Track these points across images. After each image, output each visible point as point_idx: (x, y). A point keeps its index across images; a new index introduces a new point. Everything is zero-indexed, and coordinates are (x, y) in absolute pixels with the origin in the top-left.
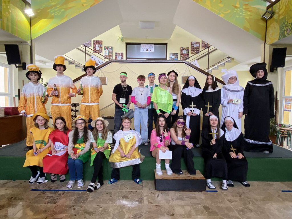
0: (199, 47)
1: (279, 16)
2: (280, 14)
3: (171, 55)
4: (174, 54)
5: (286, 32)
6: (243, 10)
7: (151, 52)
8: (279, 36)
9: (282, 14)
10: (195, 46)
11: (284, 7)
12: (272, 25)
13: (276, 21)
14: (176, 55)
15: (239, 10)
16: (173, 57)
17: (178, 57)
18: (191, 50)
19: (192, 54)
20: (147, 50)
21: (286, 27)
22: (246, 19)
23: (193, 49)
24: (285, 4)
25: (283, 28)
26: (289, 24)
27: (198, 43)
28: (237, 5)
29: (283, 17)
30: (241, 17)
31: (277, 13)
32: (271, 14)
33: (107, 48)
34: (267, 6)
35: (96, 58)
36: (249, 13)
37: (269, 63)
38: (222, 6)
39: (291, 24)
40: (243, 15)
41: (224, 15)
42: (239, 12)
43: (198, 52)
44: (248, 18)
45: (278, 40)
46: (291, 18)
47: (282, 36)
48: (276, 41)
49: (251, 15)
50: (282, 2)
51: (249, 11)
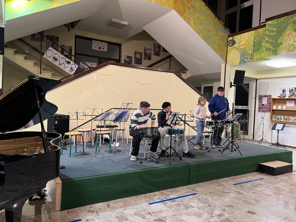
0: (151, 53)
1: (240, 46)
3: (125, 57)
4: (128, 57)
5: (246, 59)
6: (214, 35)
8: (240, 61)
9: (242, 45)
11: (245, 41)
12: (233, 51)
13: (237, 49)
15: (212, 34)
17: (132, 61)
18: (144, 56)
19: (144, 59)
20: (100, 48)
21: (246, 56)
23: (146, 54)
24: (246, 38)
25: (244, 56)
26: (249, 54)
27: (150, 49)
29: (243, 47)
30: (213, 40)
31: (238, 43)
32: (234, 43)
33: (51, 37)
34: (228, 34)
35: (55, 52)
36: (217, 38)
37: (230, 80)
38: (201, 27)
39: (251, 55)
40: (214, 38)
41: (202, 36)
42: (212, 36)
43: (150, 59)
44: (217, 42)
45: (239, 64)
46: (251, 50)
47: (242, 61)
48: (237, 64)
49: (219, 40)
50: (242, 36)
51: (218, 36)
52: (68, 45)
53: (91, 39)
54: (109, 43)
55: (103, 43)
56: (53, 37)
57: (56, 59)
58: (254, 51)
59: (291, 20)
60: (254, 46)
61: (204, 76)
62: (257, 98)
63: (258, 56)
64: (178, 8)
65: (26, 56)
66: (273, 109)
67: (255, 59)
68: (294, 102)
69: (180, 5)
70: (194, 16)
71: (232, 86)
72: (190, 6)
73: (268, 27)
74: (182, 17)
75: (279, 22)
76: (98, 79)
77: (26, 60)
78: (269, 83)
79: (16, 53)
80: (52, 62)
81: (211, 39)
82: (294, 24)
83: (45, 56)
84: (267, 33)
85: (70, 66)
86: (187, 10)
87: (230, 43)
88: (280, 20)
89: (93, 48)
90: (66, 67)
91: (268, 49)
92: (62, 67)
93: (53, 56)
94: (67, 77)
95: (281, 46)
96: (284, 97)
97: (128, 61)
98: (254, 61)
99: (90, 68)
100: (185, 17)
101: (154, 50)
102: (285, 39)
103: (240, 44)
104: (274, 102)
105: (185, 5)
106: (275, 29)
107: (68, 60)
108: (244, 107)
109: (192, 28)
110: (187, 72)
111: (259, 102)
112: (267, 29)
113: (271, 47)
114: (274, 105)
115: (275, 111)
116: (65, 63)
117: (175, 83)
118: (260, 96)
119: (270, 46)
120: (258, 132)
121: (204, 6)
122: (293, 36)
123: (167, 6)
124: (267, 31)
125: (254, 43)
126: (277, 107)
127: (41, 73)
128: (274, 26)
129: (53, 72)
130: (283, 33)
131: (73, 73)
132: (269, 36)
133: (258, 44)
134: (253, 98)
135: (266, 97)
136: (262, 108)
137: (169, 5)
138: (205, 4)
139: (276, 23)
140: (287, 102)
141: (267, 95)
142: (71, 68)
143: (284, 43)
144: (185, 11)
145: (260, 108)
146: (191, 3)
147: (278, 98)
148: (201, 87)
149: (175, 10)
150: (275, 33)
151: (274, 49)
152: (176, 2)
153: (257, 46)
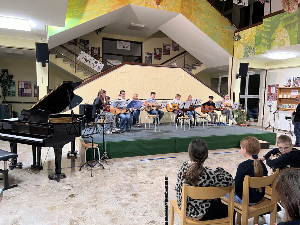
0: (170, 49)
1: (244, 40)
2: (245, 39)
3: (146, 54)
4: (149, 54)
5: (249, 53)
6: (221, 32)
7: (126, 49)
8: (244, 55)
9: (246, 40)
10: (167, 47)
11: (248, 36)
12: (239, 45)
13: (242, 43)
14: (150, 54)
15: (218, 31)
16: (148, 56)
17: (152, 57)
18: (164, 51)
19: (164, 54)
20: (124, 47)
21: (249, 50)
22: (222, 38)
23: (165, 50)
24: (249, 34)
25: (247, 50)
27: (169, 45)
28: (217, 28)
29: (247, 42)
30: (219, 36)
31: (243, 38)
32: (239, 37)
33: (83, 41)
34: (235, 30)
35: (86, 54)
36: (224, 34)
37: (236, 72)
38: (207, 26)
39: (253, 49)
40: (221, 35)
41: (208, 34)
42: (218, 33)
43: (169, 53)
44: (223, 38)
45: (244, 57)
46: (253, 44)
47: (246, 55)
48: (242, 57)
49: (225, 36)
50: (246, 31)
51: (224, 33)
52: (97, 47)
53: (116, 40)
54: (131, 42)
55: (126, 42)
56: (85, 40)
57: (86, 60)
58: (255, 45)
59: (282, 18)
60: (255, 40)
61: (218, 69)
62: (266, 88)
63: (259, 50)
64: (185, 11)
65: (64, 59)
66: (280, 97)
67: (256, 52)
68: (297, 91)
69: (187, 9)
70: (200, 17)
71: (239, 78)
72: (196, 8)
73: (264, 24)
74: (189, 19)
75: (273, 19)
76: (117, 76)
77: (64, 62)
78: (277, 73)
79: (57, 58)
80: (83, 62)
81: (217, 36)
82: (284, 21)
83: (78, 58)
84: (264, 30)
85: (98, 65)
86: (193, 13)
87: (236, 39)
88: (274, 18)
89: (118, 48)
90: (94, 66)
91: (264, 45)
92: (91, 66)
93: (84, 58)
94: (95, 75)
95: (274, 41)
96: (289, 86)
97: (149, 57)
98: (256, 55)
99: (113, 66)
100: (192, 19)
101: (172, 46)
102: (277, 35)
103: (244, 39)
104: (281, 91)
105: (191, 8)
106: (270, 26)
107: (96, 60)
108: (255, 97)
109: (198, 28)
110: (202, 65)
111: (268, 91)
112: (263, 26)
113: (266, 43)
114: (281, 94)
115: (281, 99)
116: (94, 63)
117: (182, 78)
118: (269, 85)
119: (266, 41)
120: (266, 119)
121: (210, 7)
122: (283, 32)
123: (174, 11)
124: (264, 28)
125: (256, 38)
126: (283, 96)
127: (75, 72)
128: (269, 23)
129: (84, 71)
130: (276, 29)
131: (101, 71)
132: (265, 33)
133: (259, 39)
134: (263, 88)
135: (274, 86)
136: (271, 97)
137: (176, 10)
138: (211, 5)
139: (270, 20)
140: (292, 91)
141: (275, 84)
142: (99, 67)
143: (276, 38)
144: (191, 13)
145: (268, 97)
146: (198, 5)
147: (284, 87)
148: (218, 78)
149: (181, 13)
150: (269, 30)
151: (268, 44)
152: (183, 7)
153: (258, 41)
